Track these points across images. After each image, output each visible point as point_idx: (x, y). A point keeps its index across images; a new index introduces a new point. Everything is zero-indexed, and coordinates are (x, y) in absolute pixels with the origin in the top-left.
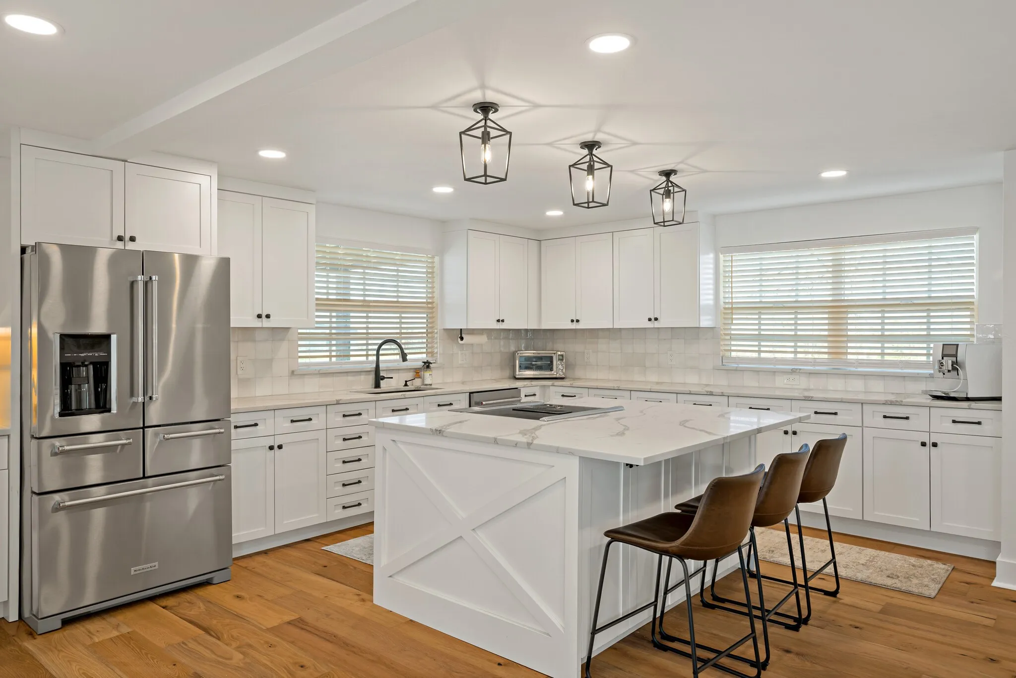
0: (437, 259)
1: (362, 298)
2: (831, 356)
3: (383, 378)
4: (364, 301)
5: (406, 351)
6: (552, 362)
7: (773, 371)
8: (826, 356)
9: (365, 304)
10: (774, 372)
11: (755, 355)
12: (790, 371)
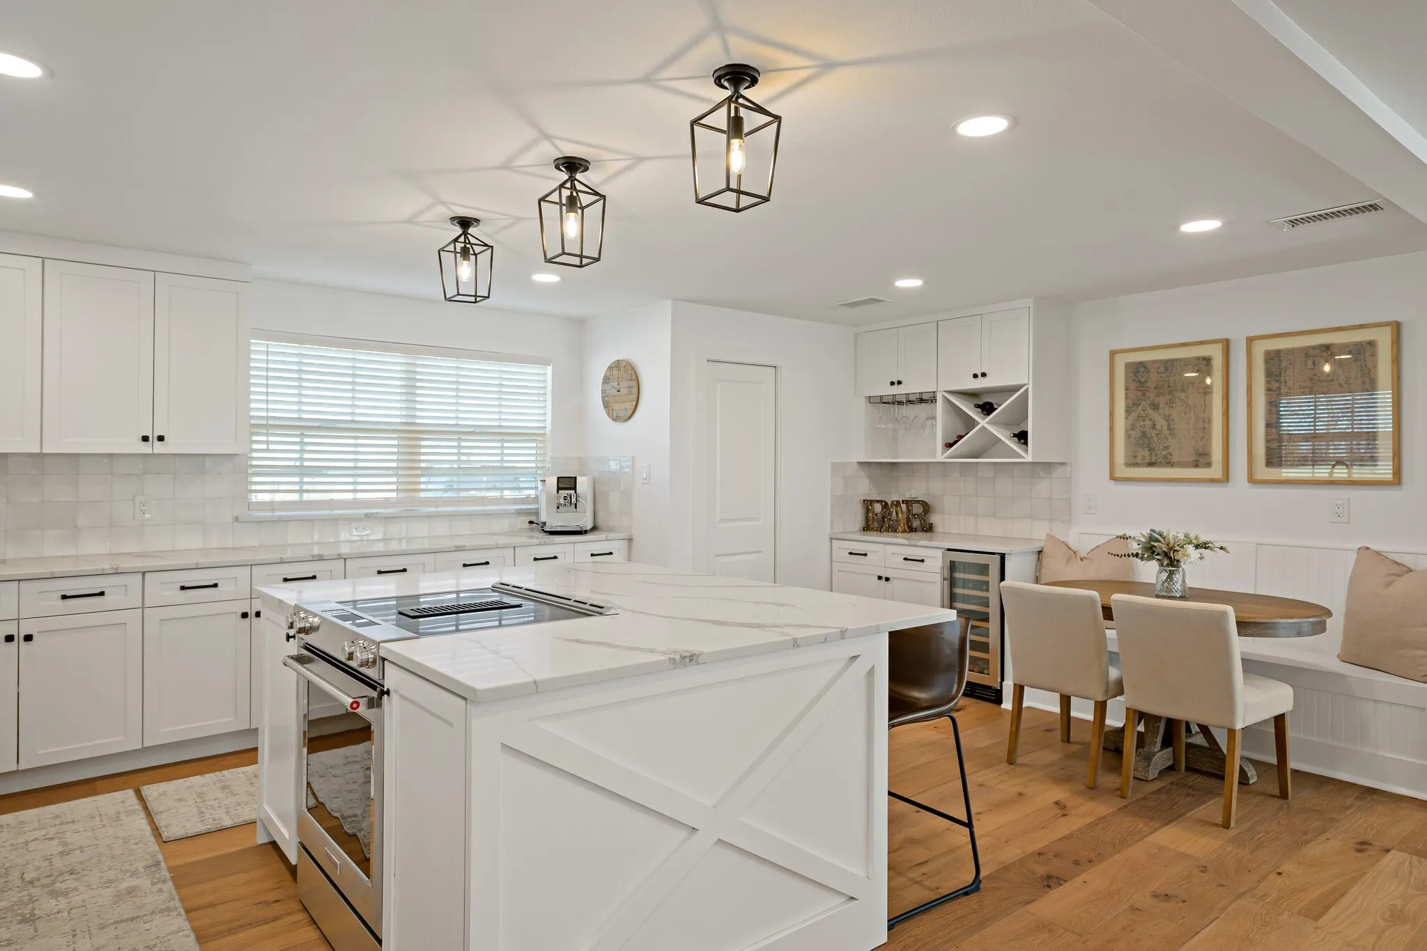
2: (401, 495)
7: (335, 517)
8: (394, 495)
10: (336, 520)
11: (295, 497)
12: (363, 517)
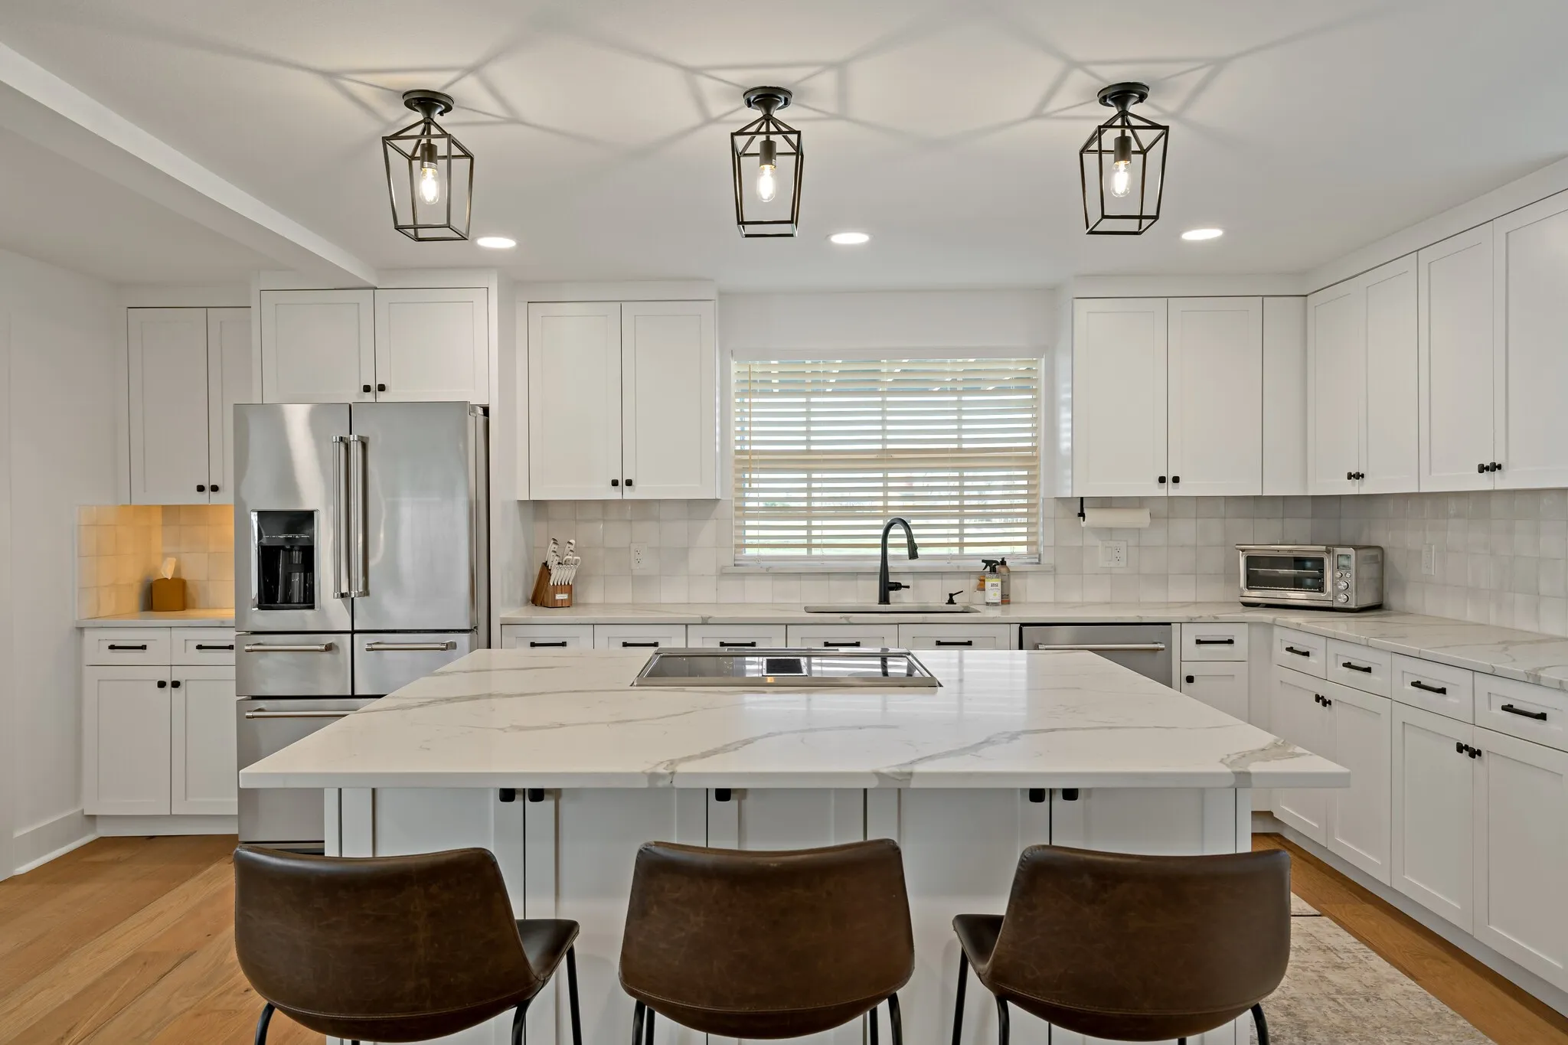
0: (1042, 365)
1: (879, 447)
3: (898, 586)
4: (883, 451)
5: (917, 541)
6: (1322, 570)
9: (885, 456)
